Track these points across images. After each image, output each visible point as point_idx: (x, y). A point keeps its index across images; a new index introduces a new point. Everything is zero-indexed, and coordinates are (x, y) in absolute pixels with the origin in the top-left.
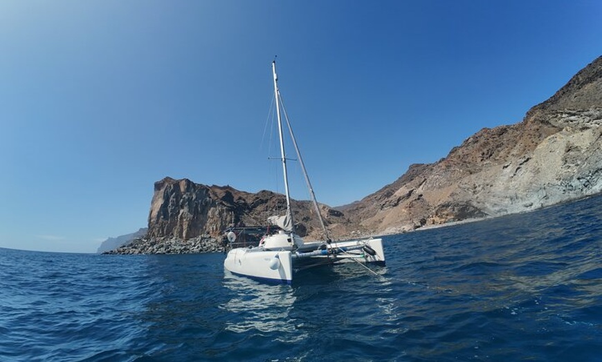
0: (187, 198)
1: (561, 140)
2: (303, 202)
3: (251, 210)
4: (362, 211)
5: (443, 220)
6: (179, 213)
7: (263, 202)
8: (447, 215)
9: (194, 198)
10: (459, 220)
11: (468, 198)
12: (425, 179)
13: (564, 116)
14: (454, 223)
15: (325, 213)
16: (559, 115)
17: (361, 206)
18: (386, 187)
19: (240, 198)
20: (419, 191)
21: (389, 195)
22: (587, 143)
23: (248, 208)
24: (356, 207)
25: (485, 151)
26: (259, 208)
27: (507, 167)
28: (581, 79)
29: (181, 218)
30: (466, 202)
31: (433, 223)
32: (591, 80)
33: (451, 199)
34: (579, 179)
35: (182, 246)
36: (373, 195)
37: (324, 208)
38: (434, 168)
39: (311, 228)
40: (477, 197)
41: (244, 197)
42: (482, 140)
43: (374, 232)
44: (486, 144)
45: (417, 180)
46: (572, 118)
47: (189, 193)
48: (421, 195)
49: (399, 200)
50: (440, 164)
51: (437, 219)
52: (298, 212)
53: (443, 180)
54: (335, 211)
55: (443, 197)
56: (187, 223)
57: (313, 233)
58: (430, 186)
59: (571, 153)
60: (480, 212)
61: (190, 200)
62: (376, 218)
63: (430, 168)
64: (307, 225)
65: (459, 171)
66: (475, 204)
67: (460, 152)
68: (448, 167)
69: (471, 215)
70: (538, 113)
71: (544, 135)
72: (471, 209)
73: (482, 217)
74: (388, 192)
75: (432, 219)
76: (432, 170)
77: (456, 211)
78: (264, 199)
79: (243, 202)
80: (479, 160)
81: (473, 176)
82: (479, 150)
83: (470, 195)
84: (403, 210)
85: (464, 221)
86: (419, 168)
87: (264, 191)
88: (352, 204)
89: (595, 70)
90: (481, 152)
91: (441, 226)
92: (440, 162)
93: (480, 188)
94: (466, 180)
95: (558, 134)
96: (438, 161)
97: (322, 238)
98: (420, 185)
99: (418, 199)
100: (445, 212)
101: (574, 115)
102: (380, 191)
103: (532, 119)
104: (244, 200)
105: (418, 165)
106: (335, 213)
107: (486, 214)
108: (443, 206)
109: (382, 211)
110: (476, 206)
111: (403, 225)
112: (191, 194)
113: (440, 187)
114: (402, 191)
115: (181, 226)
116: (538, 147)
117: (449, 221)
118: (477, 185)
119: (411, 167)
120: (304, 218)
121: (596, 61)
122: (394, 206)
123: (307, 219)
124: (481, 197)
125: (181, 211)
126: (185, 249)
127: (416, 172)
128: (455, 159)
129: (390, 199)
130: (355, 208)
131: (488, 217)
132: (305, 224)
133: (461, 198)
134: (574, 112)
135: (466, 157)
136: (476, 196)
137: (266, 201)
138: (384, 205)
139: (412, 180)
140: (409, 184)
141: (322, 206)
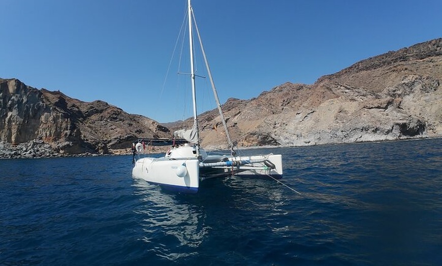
0: (16, 100)
1: (337, 104)
2: (134, 116)
3: (85, 118)
5: (250, 144)
6: (6, 115)
7: (97, 112)
8: (253, 141)
9: (25, 100)
10: (260, 145)
11: (269, 131)
12: (240, 112)
13: (342, 88)
14: (257, 147)
15: (154, 128)
16: (339, 86)
17: (184, 125)
18: (207, 113)
19: (74, 106)
20: (235, 120)
21: (209, 119)
22: (353, 110)
23: (82, 116)
25: (286, 99)
26: (94, 117)
27: (299, 114)
28: (360, 66)
29: (10, 121)
30: (268, 134)
31: (242, 146)
32: (367, 69)
33: (257, 130)
34: (342, 131)
35: (11, 150)
37: (154, 123)
38: (248, 104)
40: (276, 131)
41: (78, 104)
42: (285, 91)
44: (287, 94)
45: (233, 111)
46: (347, 91)
47: (19, 95)
48: (236, 124)
49: (217, 125)
50: (252, 102)
51: (245, 143)
52: (132, 125)
53: (254, 115)
54: (163, 127)
55: (252, 127)
56: (17, 127)
58: (243, 117)
59: (341, 114)
60: (275, 142)
61: (20, 103)
63: (245, 103)
65: (266, 109)
66: (273, 136)
67: (268, 96)
68: (259, 105)
69: (269, 143)
70: (326, 82)
71: (326, 98)
72: (270, 139)
73: (276, 145)
74: (209, 117)
75: (242, 142)
76: (246, 105)
77: (259, 139)
78: (99, 109)
79: (77, 109)
80: (280, 104)
81: (275, 116)
82: (282, 97)
83: (270, 129)
84: (221, 133)
85: (264, 147)
86: (236, 102)
87: (99, 101)
88: (176, 122)
89: (373, 63)
90: (283, 100)
91: (247, 148)
92: (252, 100)
93: (279, 125)
94: (270, 118)
95: (336, 99)
96: (250, 99)
98: (236, 115)
99: (234, 126)
100: (252, 139)
101: (349, 89)
102: (202, 115)
103: (322, 84)
104: (78, 108)
105: (235, 100)
106: (160, 128)
107: (279, 144)
108: (251, 134)
109: (203, 132)
110: (273, 137)
111: (220, 145)
112: (21, 97)
113: (250, 120)
115: (10, 129)
116: (321, 105)
117: (253, 145)
118: (277, 123)
119: (229, 100)
120: (138, 131)
121: (376, 57)
122: (213, 129)
123: (139, 132)
124: (278, 132)
125: (10, 114)
126: (15, 154)
127: (231, 105)
128: (263, 101)
130: (179, 126)
131: (280, 146)
132: (137, 135)
133: (265, 130)
134: (349, 87)
135: (272, 100)
136: (275, 130)
137: (101, 111)
138: (205, 127)
139: (229, 110)
140: (227, 113)
141: (152, 121)
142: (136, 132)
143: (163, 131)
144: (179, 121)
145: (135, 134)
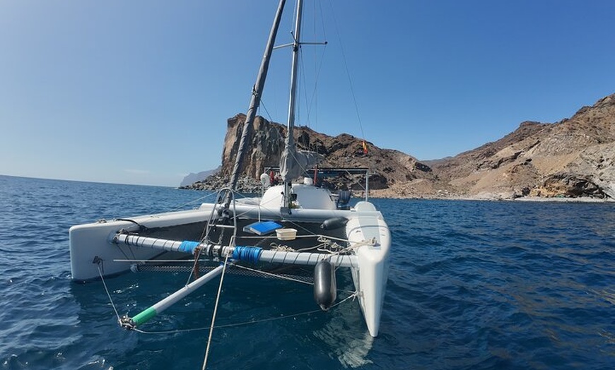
0: (260, 136)
2: (387, 151)
3: (328, 154)
4: (454, 169)
5: (552, 193)
6: (252, 151)
7: (342, 146)
8: (558, 188)
9: (268, 136)
10: (571, 197)
11: (590, 172)
12: (539, 142)
14: (565, 200)
15: (410, 166)
17: (453, 163)
18: (487, 145)
19: (318, 141)
20: (529, 154)
21: (489, 154)
23: (326, 152)
24: (448, 164)
26: (338, 153)
29: (254, 157)
30: (587, 177)
31: (539, 195)
33: (567, 171)
35: (254, 185)
36: (470, 152)
37: (410, 159)
38: (553, 129)
39: (393, 181)
40: (602, 173)
41: (322, 140)
43: (463, 194)
45: (527, 141)
47: (262, 132)
48: (530, 160)
49: (500, 162)
50: (562, 126)
51: (544, 191)
52: (380, 161)
53: (562, 146)
54: (422, 165)
55: (559, 166)
56: (260, 163)
57: (394, 186)
58: (543, 150)
60: (601, 192)
61: (263, 139)
62: (470, 179)
63: (547, 128)
64: (388, 176)
65: (585, 136)
66: (597, 181)
67: (590, 114)
68: (572, 130)
69: (589, 193)
72: (591, 186)
73: (601, 198)
74: (489, 150)
75: (538, 190)
76: (549, 131)
77: (570, 185)
78: (344, 143)
79: (320, 145)
81: (602, 146)
83: (593, 169)
84: (504, 174)
85: (578, 199)
86: (534, 128)
87: (344, 135)
88: (442, 159)
91: (547, 200)
92: (561, 123)
93: (608, 163)
94: (591, 149)
96: (559, 121)
97: (403, 193)
98: (532, 147)
99: (526, 164)
100: (556, 185)
102: (480, 148)
104: (322, 143)
105: (532, 124)
106: (419, 166)
107: (607, 196)
108: (556, 177)
109: (477, 172)
110: (597, 184)
111: (501, 192)
112: (264, 133)
113: (556, 154)
114: (507, 152)
115: (254, 165)
117: (559, 196)
118: (604, 158)
119: (523, 125)
120: (386, 169)
122: (493, 168)
123: (389, 170)
124: (607, 175)
125: (255, 150)
126: (257, 189)
127: (528, 132)
128: (582, 122)
129: (490, 159)
130: (446, 164)
131: (609, 200)
132: (385, 174)
133: (581, 171)
135: (597, 120)
136: (600, 171)
137: (346, 146)
138: (481, 165)
139: (521, 140)
140: (517, 144)
141: (409, 157)
142: (384, 171)
143: (423, 170)
144: (448, 157)
145: (382, 172)
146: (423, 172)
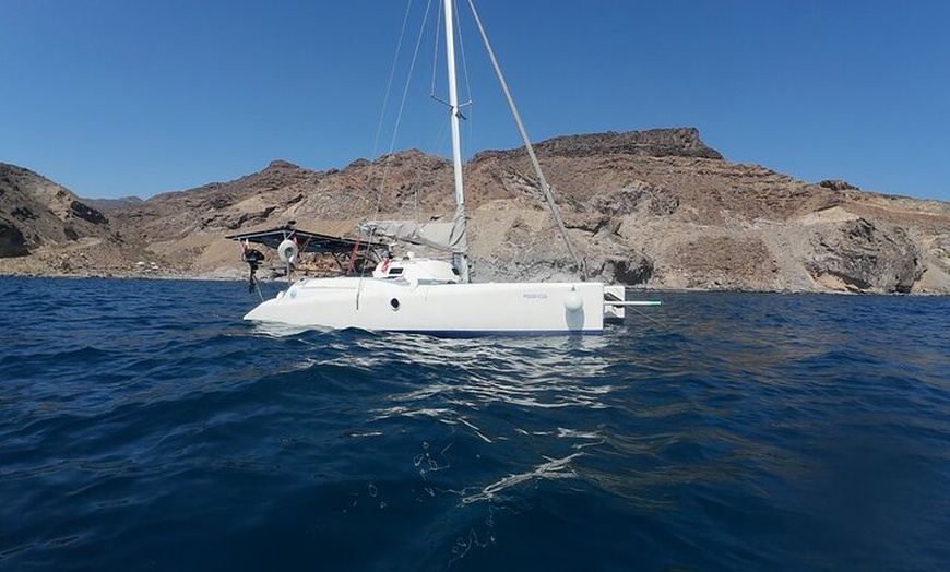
1: (510, 211)
2: (5, 169)
4: (149, 223)
12: (302, 197)
13: (520, 181)
15: (61, 209)
16: (516, 177)
17: (149, 210)
18: (211, 187)
20: (290, 213)
21: (220, 204)
22: (539, 227)
24: (136, 212)
25: (407, 183)
27: (436, 219)
28: (557, 146)
32: (568, 154)
34: (517, 264)
36: (179, 194)
37: (61, 194)
38: (320, 181)
39: (37, 239)
42: (407, 166)
43: (186, 270)
44: (411, 174)
45: (286, 193)
46: (529, 188)
48: (293, 222)
49: (243, 219)
50: (333, 179)
53: (335, 208)
54: (88, 209)
57: (42, 251)
58: (309, 209)
59: (518, 230)
62: (189, 242)
63: (313, 178)
64: (25, 227)
65: (364, 199)
67: (369, 171)
68: (350, 188)
70: (493, 162)
71: (490, 195)
74: (220, 198)
75: (305, 266)
76: (316, 182)
80: (395, 194)
82: (400, 179)
86: (289, 172)
88: (122, 200)
89: (579, 146)
90: (401, 184)
92: (329, 173)
95: (509, 200)
96: (326, 171)
98: (291, 203)
101: (532, 185)
102: (198, 190)
103: (484, 166)
105: (287, 166)
106: (80, 209)
109: (202, 233)
113: (325, 217)
114: (252, 204)
116: (481, 208)
119: (273, 165)
120: (19, 212)
121: (585, 137)
122: (231, 228)
123: (25, 213)
128: (358, 180)
129: (226, 213)
130: (134, 212)
132: (19, 224)
134: (534, 182)
135: (376, 181)
138: (209, 221)
139: (274, 189)
140: (269, 195)
141: (58, 189)
142: (13, 214)
143: (88, 218)
144: (130, 198)
145: (11, 218)
146: (88, 224)
